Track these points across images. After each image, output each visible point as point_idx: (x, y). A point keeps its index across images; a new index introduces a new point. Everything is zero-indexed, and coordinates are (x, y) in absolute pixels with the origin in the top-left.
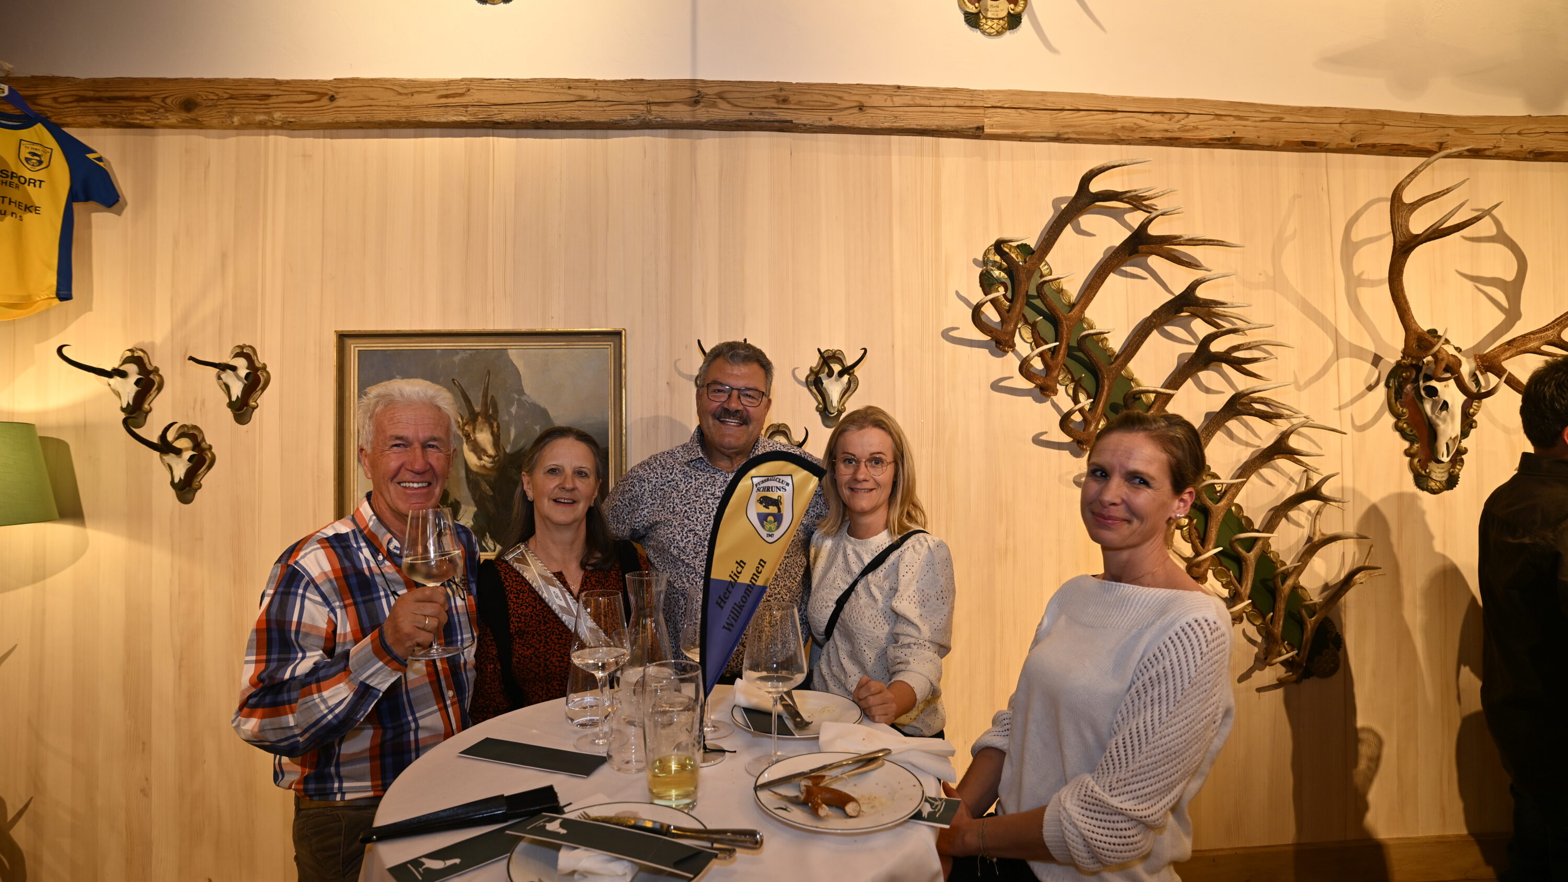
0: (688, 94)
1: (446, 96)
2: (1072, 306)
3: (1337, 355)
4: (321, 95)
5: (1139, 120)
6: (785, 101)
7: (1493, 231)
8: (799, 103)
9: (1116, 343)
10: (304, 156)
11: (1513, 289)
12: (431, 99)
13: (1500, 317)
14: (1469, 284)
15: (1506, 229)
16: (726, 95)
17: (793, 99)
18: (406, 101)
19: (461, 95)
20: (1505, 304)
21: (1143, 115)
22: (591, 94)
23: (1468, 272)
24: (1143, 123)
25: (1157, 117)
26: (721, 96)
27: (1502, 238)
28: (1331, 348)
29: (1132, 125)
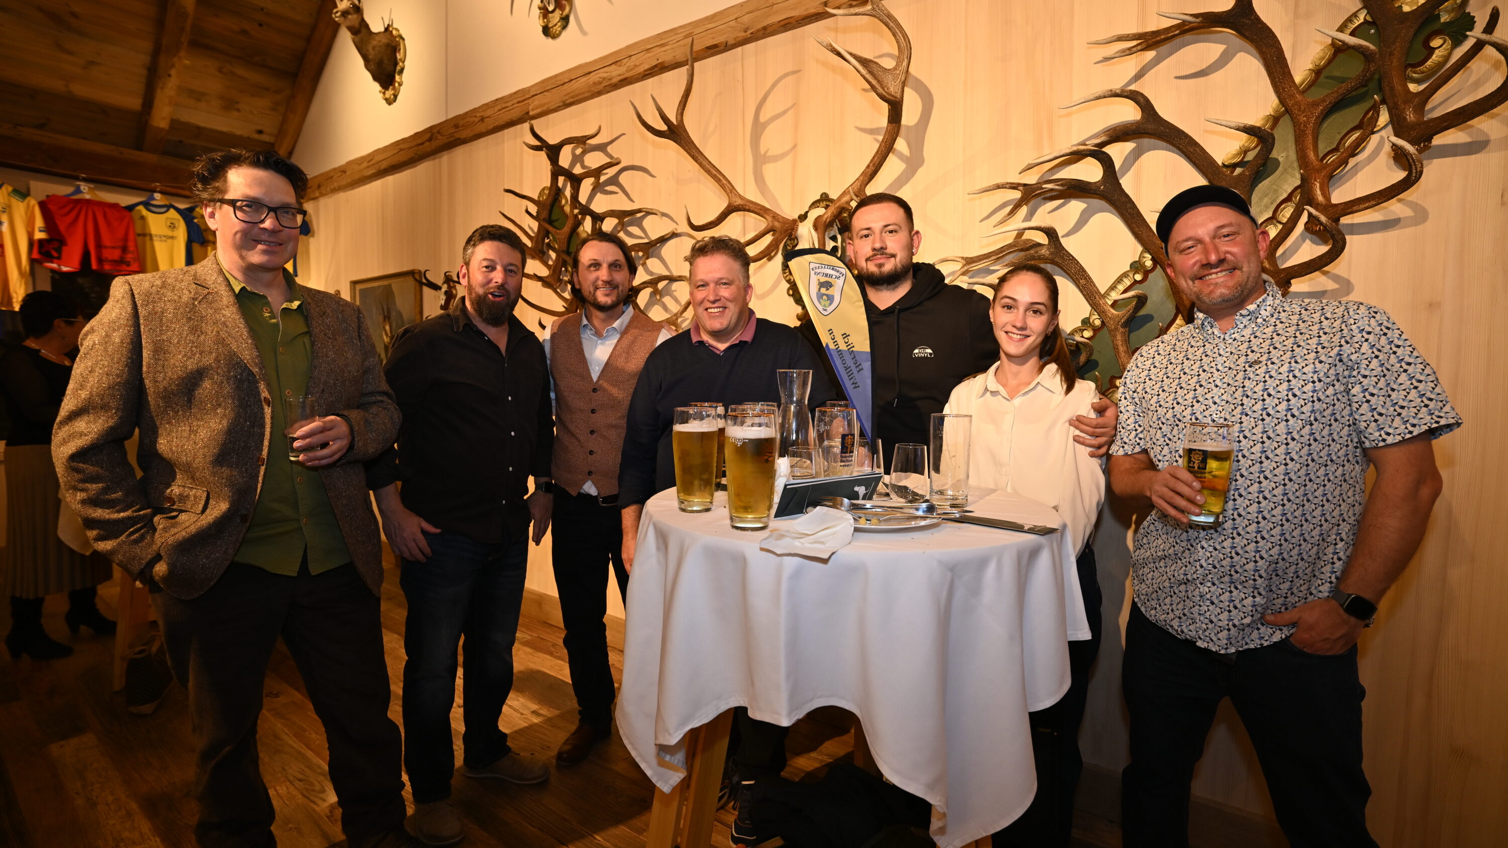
5: (602, 74)
21: (605, 69)
24: (605, 75)
25: (613, 67)
29: (598, 79)
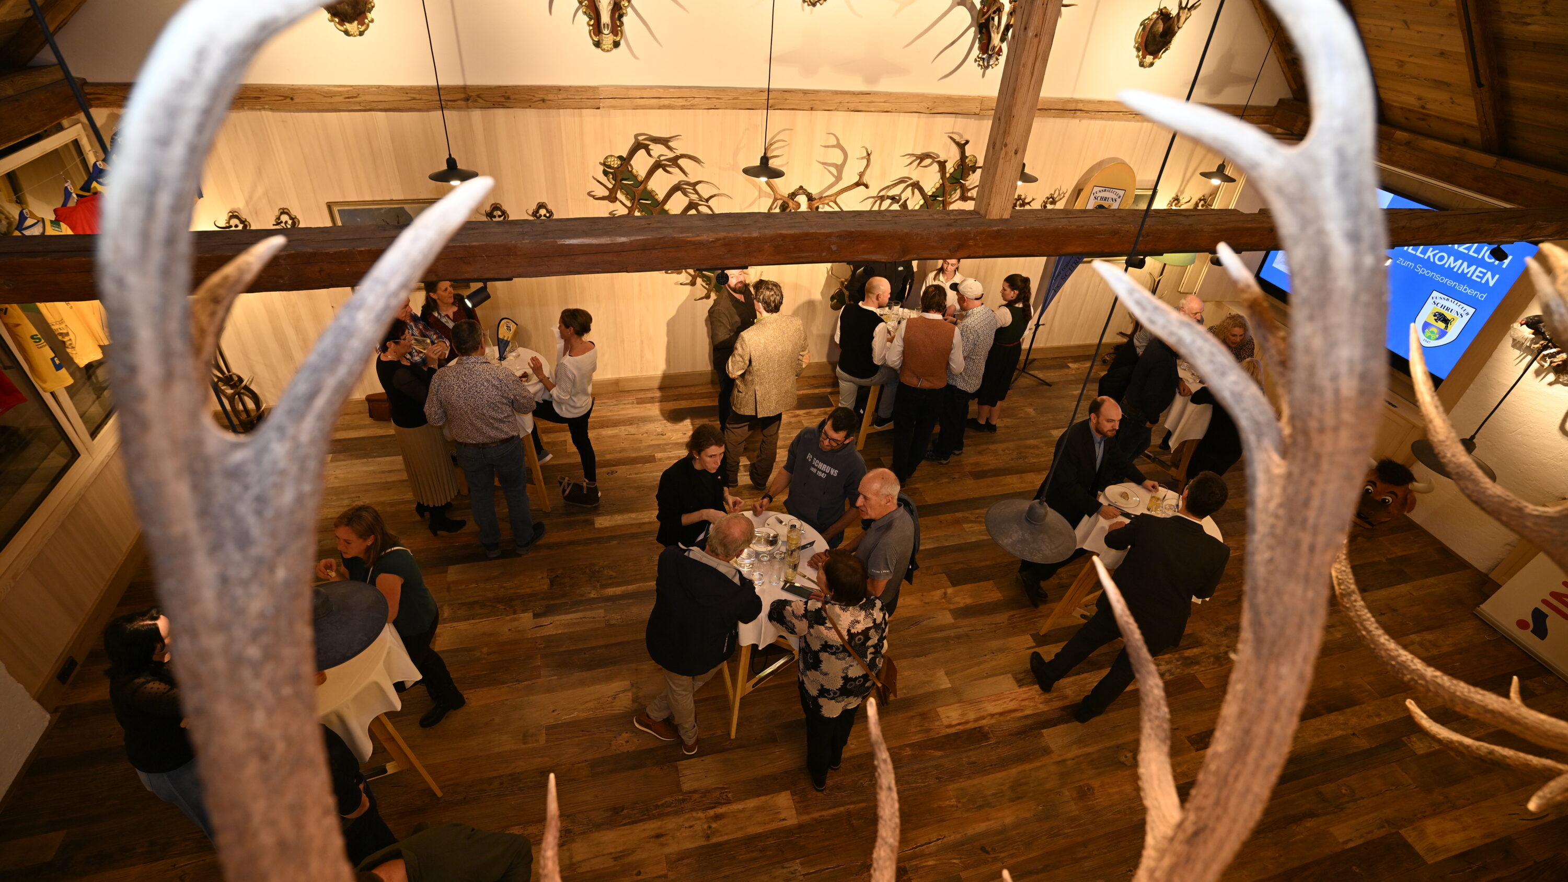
0: (462, 96)
1: (349, 98)
2: (642, 182)
3: (760, 197)
4: (286, 97)
5: (671, 102)
6: (508, 98)
7: (835, 143)
8: (515, 99)
9: (661, 197)
10: (283, 121)
11: (840, 168)
12: (341, 99)
13: (833, 179)
14: (821, 166)
15: (841, 142)
16: (481, 96)
17: (512, 97)
18: (329, 100)
19: (356, 97)
20: (836, 174)
22: (418, 96)
23: (822, 161)
25: (680, 100)
26: (478, 96)
27: (839, 146)
28: (757, 193)
29: (667, 104)
